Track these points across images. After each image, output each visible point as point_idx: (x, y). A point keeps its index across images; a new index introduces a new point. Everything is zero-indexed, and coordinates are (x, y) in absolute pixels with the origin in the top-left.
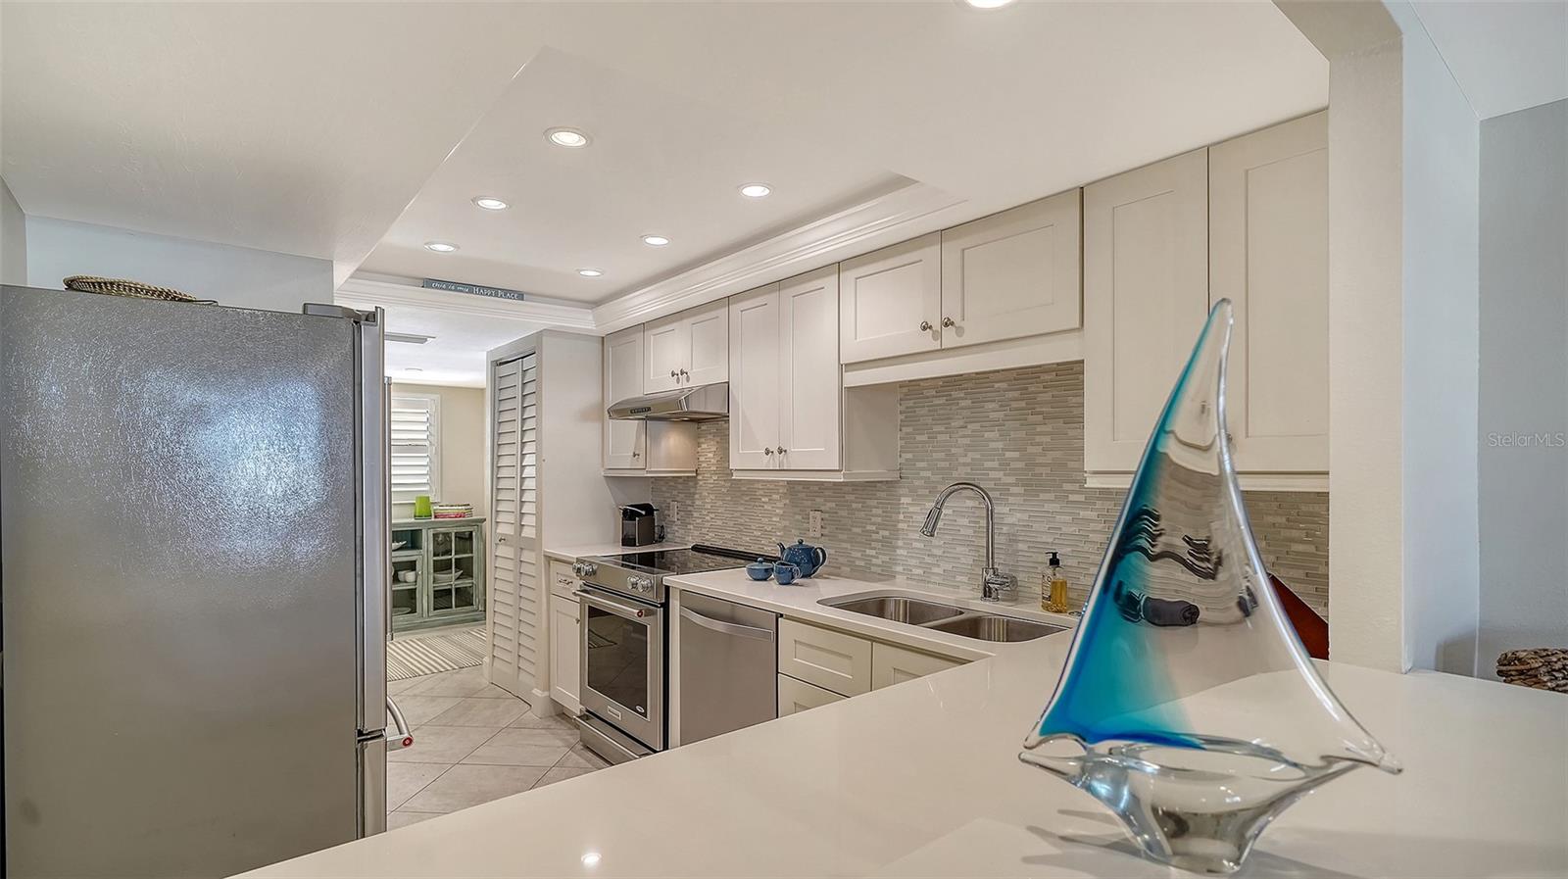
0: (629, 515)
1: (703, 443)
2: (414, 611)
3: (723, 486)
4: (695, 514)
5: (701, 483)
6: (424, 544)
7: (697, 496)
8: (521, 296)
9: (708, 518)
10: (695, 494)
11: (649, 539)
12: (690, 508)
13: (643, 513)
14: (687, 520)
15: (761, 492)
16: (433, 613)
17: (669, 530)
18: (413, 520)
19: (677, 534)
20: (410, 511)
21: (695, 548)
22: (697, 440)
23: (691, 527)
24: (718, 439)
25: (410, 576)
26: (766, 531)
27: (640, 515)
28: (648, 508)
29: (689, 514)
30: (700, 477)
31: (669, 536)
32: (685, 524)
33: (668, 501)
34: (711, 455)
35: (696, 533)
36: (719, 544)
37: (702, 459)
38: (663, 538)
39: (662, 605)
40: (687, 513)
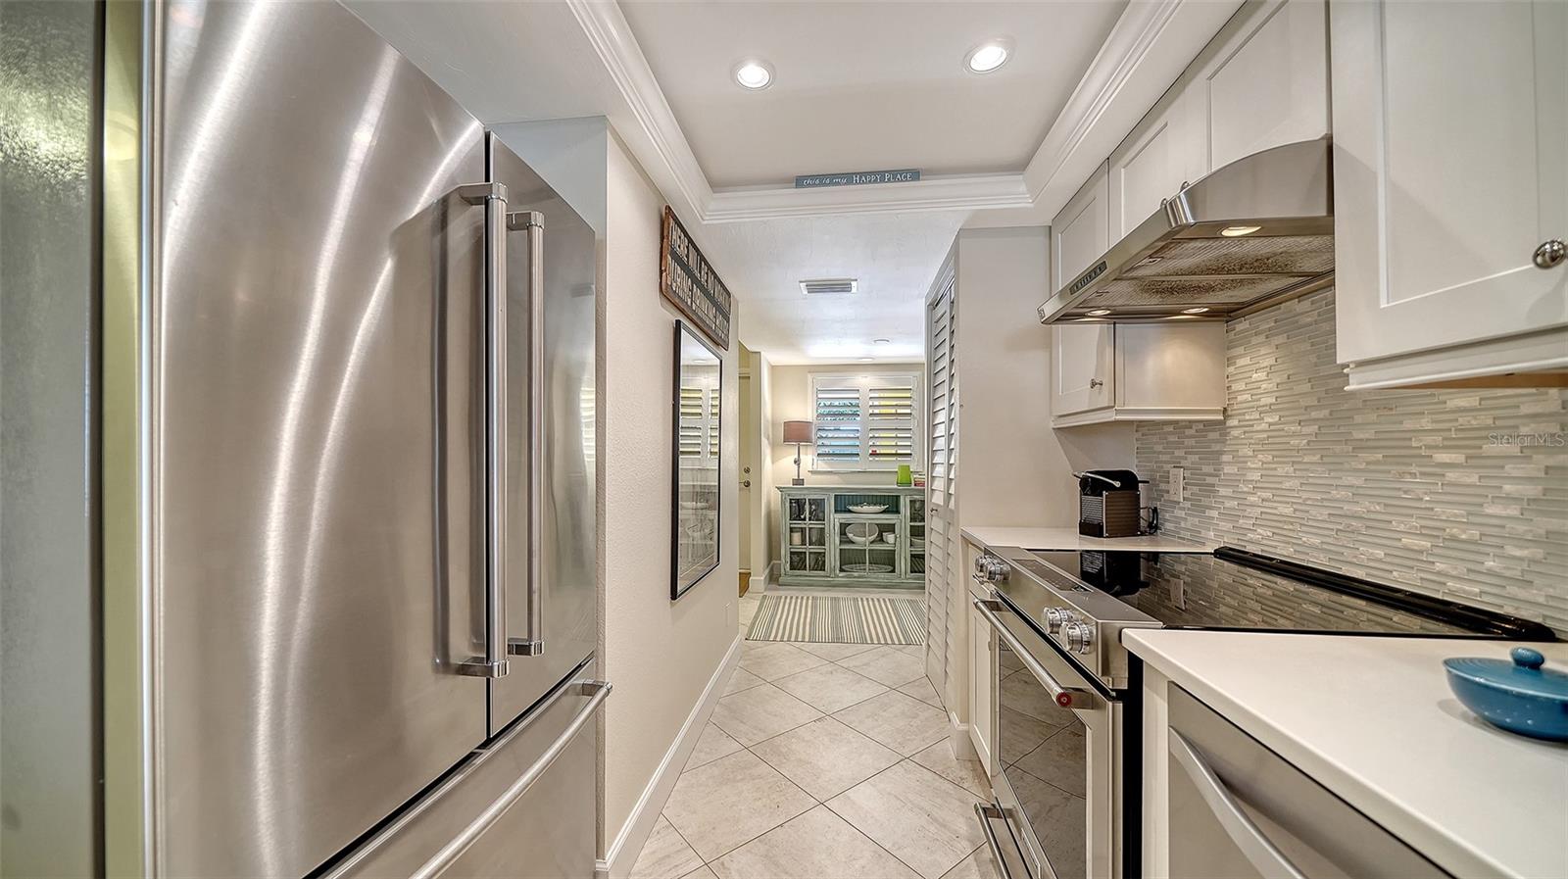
0: (1091, 486)
1: (1241, 356)
2: (893, 571)
3: (1294, 435)
4: (1223, 491)
5: (1235, 433)
6: (902, 509)
7: (1225, 458)
8: (915, 175)
9: (1252, 499)
10: (1221, 453)
11: (1131, 529)
12: (1209, 480)
13: (1117, 484)
14: (1205, 501)
15: (1429, 439)
16: (909, 575)
17: (1167, 516)
18: (896, 486)
19: (1183, 525)
20: (894, 478)
21: (1220, 554)
22: (1225, 354)
23: (1215, 514)
24: (1280, 339)
25: (890, 538)
26: (1454, 539)
27: (1111, 487)
28: (1129, 480)
29: (1209, 490)
30: (1231, 422)
31: (1169, 526)
32: (1199, 508)
33: (1167, 467)
34: (1262, 375)
35: (1226, 526)
36: (1283, 552)
37: (1235, 387)
38: (1157, 528)
39: (1121, 695)
40: (1203, 490)
